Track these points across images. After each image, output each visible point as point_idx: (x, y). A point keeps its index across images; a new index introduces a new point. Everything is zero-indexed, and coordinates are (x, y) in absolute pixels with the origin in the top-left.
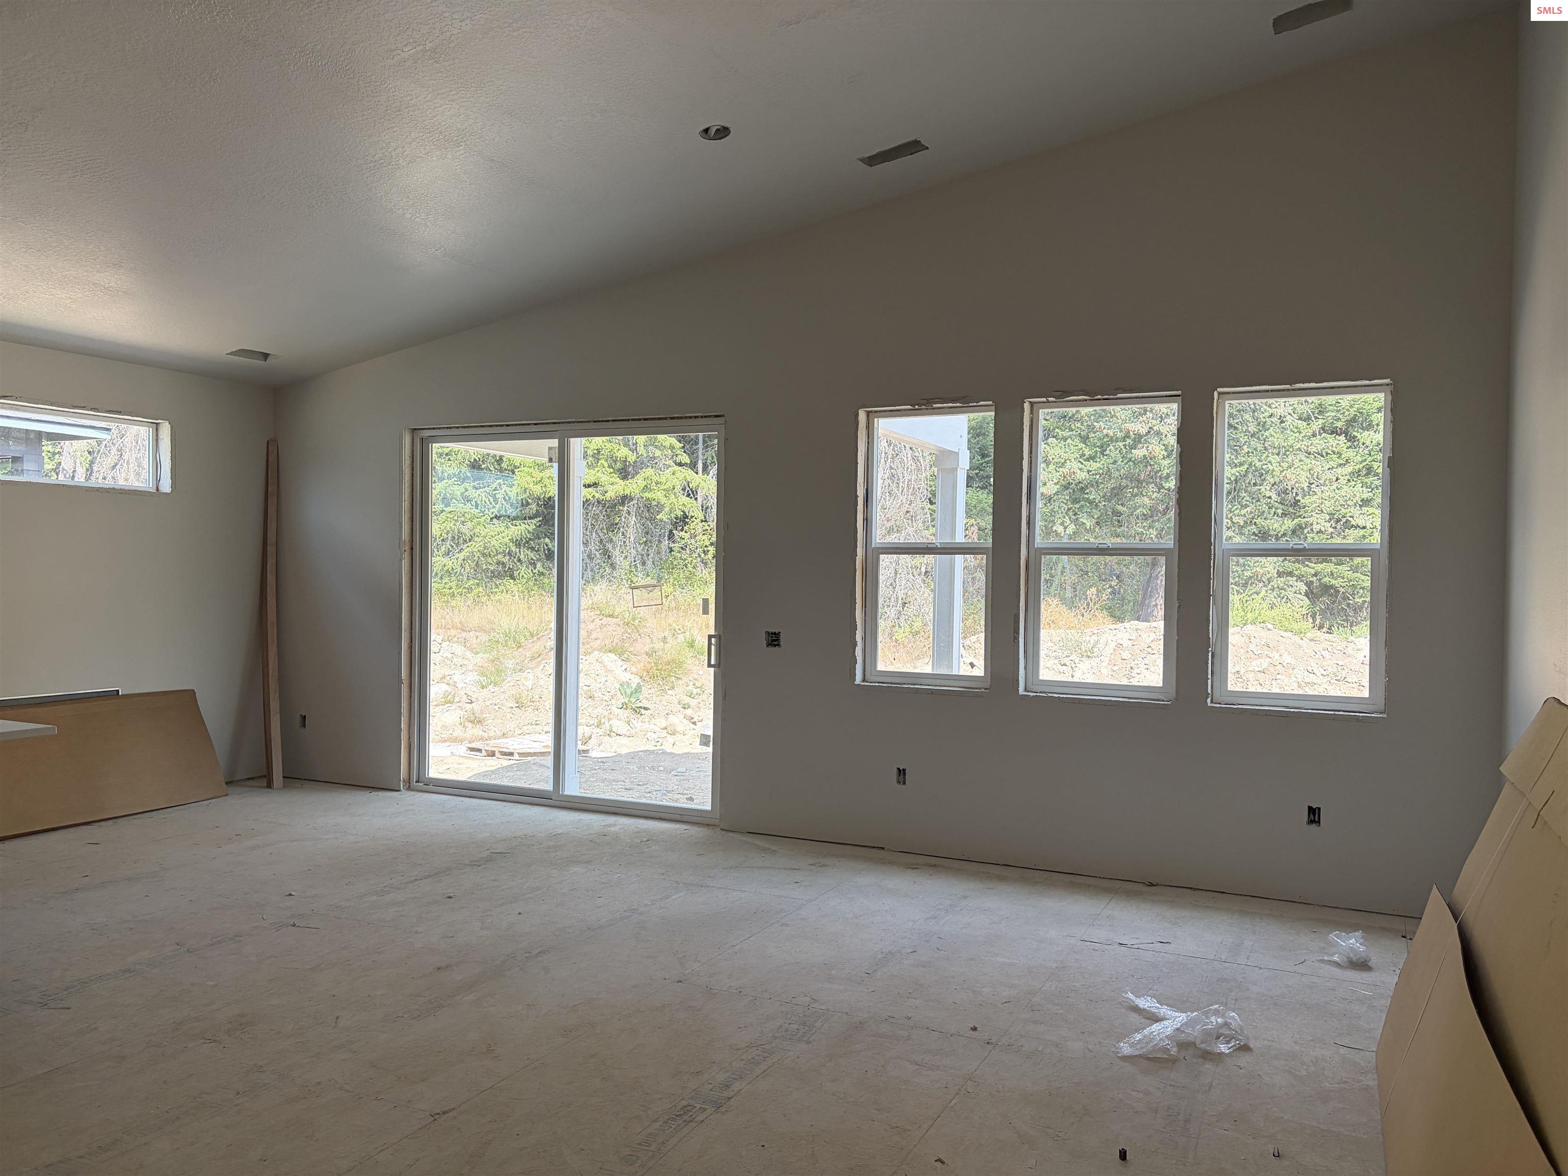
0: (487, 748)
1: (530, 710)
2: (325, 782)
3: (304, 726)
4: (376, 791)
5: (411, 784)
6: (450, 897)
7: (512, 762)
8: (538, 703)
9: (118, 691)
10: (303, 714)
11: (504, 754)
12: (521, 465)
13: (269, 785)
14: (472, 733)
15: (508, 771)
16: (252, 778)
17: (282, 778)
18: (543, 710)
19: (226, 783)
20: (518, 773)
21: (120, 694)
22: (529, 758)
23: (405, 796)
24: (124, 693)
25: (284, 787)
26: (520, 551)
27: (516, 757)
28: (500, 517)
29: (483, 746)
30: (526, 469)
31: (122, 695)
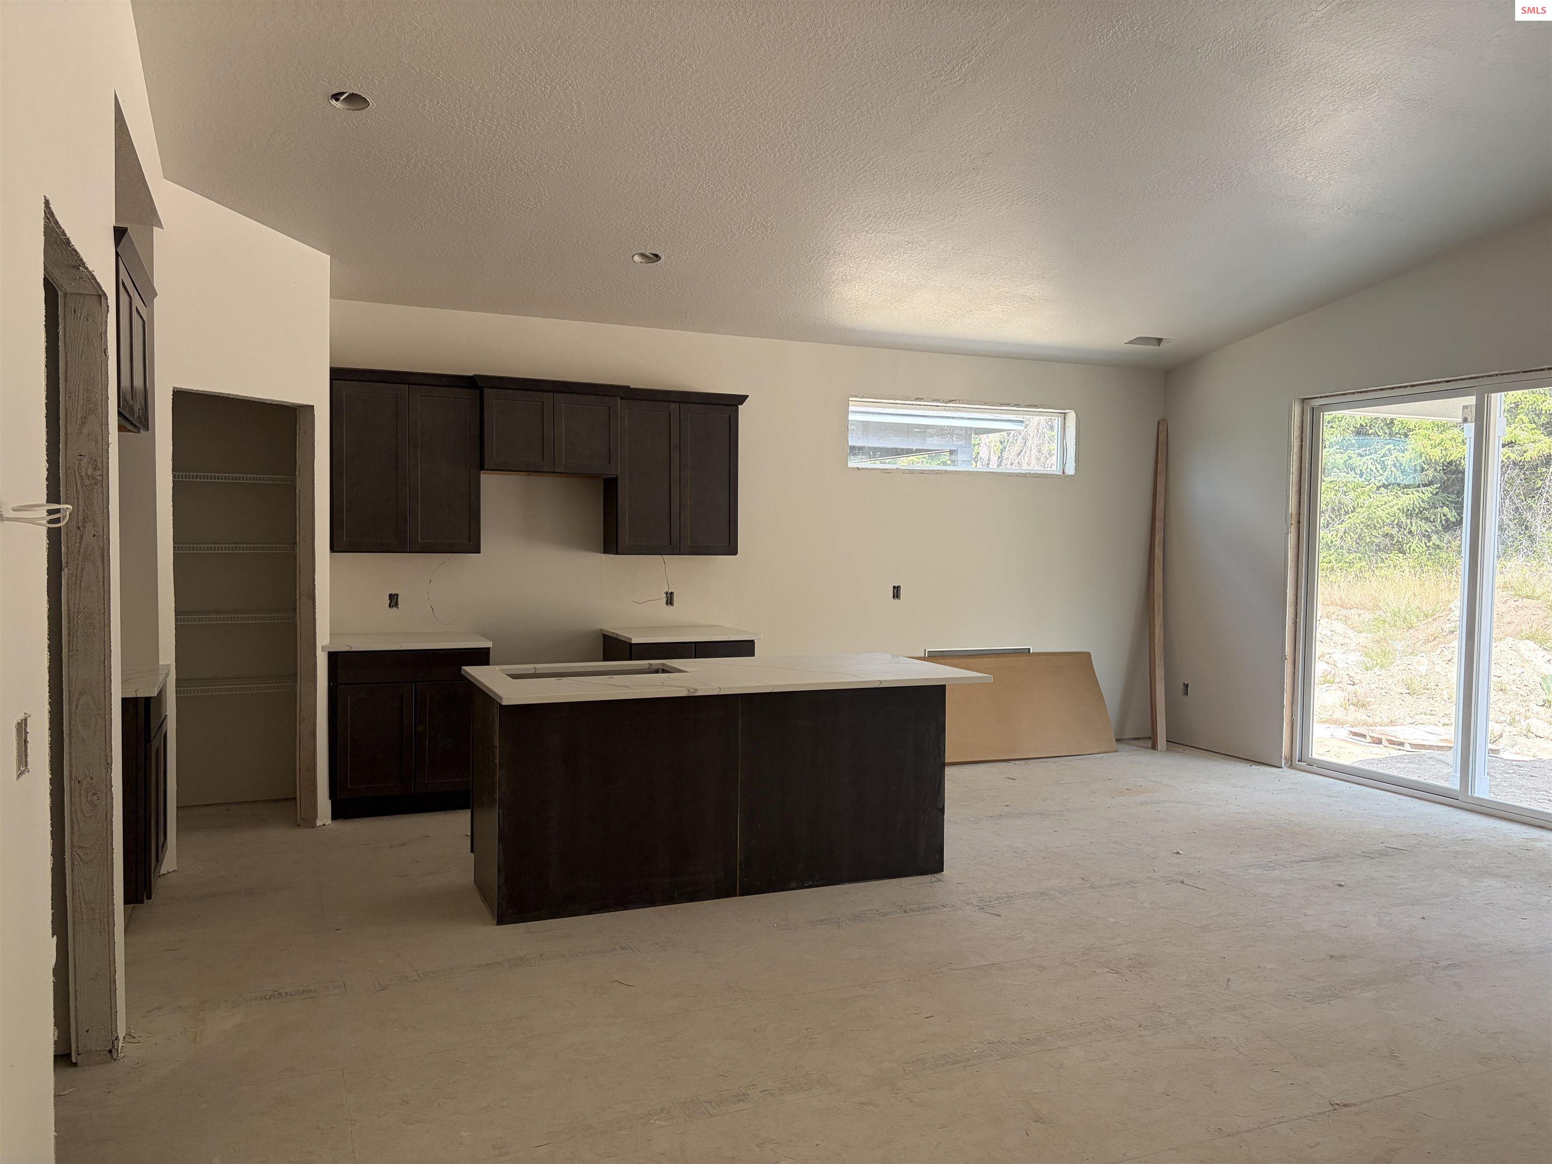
0: (1372, 735)
1: (1424, 697)
2: (1205, 750)
3: (1186, 693)
4: (1257, 765)
5: (1293, 763)
6: (1341, 886)
7: (1401, 753)
8: (1433, 691)
9: (1029, 649)
10: (1186, 683)
11: (1391, 742)
12: (1415, 427)
13: (1154, 747)
14: (1354, 717)
15: (1398, 762)
16: (1138, 739)
17: (1165, 742)
18: (1439, 700)
19: (1117, 740)
20: (1411, 765)
21: (1031, 652)
22: (1424, 751)
23: (1287, 774)
24: (1034, 651)
25: (1167, 750)
26: (1411, 523)
27: (1407, 747)
28: (1387, 486)
29: (1367, 731)
30: (1423, 432)
31: (1033, 653)
